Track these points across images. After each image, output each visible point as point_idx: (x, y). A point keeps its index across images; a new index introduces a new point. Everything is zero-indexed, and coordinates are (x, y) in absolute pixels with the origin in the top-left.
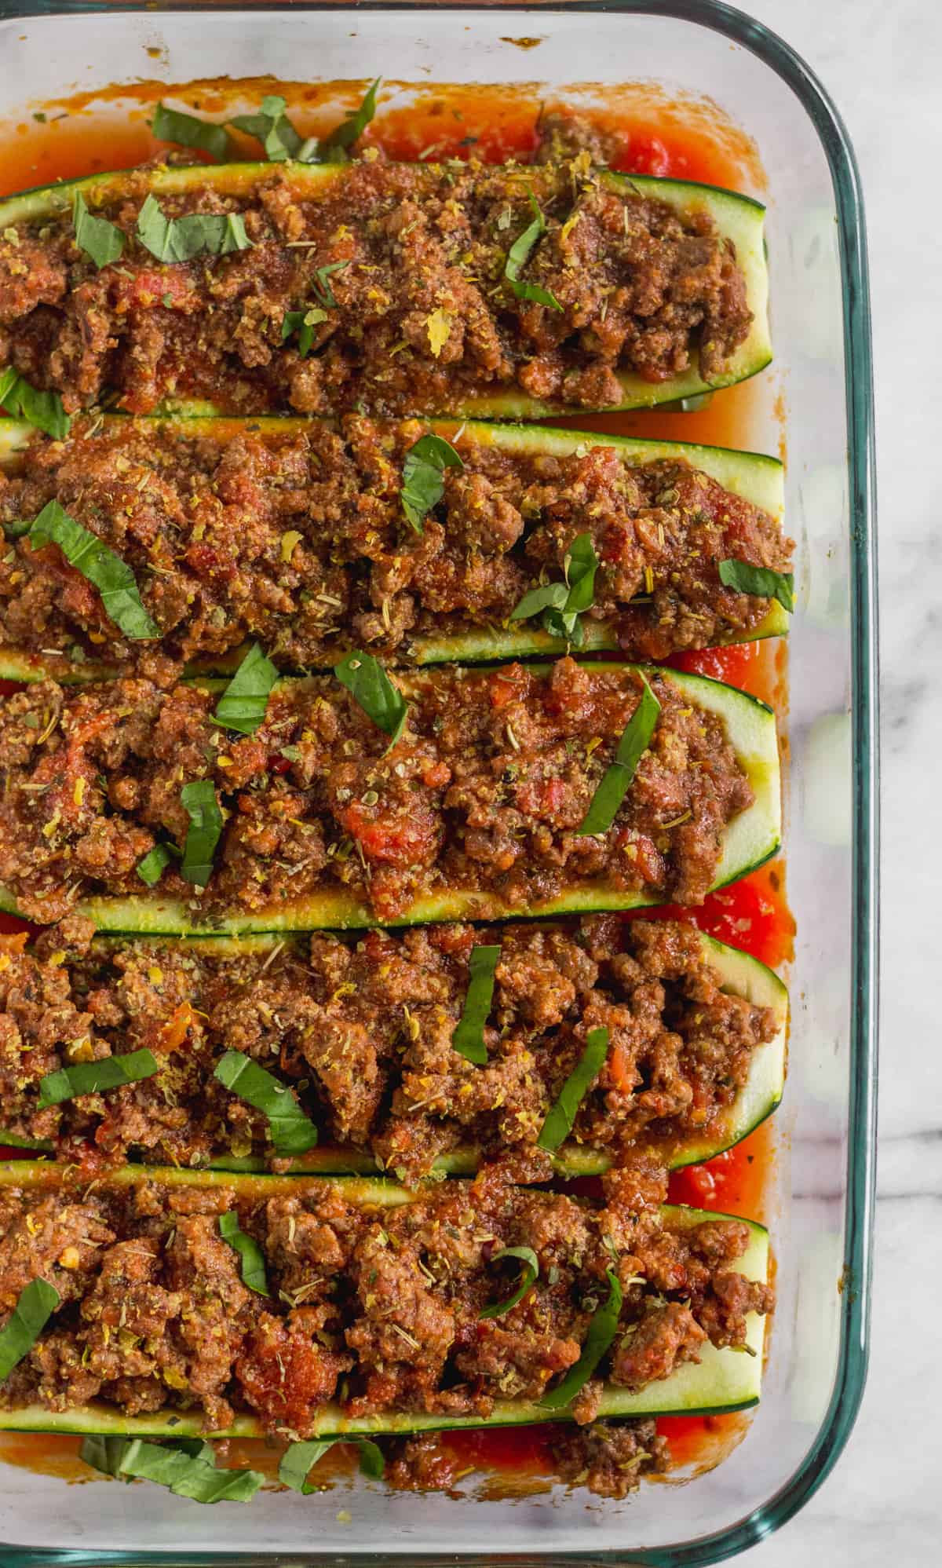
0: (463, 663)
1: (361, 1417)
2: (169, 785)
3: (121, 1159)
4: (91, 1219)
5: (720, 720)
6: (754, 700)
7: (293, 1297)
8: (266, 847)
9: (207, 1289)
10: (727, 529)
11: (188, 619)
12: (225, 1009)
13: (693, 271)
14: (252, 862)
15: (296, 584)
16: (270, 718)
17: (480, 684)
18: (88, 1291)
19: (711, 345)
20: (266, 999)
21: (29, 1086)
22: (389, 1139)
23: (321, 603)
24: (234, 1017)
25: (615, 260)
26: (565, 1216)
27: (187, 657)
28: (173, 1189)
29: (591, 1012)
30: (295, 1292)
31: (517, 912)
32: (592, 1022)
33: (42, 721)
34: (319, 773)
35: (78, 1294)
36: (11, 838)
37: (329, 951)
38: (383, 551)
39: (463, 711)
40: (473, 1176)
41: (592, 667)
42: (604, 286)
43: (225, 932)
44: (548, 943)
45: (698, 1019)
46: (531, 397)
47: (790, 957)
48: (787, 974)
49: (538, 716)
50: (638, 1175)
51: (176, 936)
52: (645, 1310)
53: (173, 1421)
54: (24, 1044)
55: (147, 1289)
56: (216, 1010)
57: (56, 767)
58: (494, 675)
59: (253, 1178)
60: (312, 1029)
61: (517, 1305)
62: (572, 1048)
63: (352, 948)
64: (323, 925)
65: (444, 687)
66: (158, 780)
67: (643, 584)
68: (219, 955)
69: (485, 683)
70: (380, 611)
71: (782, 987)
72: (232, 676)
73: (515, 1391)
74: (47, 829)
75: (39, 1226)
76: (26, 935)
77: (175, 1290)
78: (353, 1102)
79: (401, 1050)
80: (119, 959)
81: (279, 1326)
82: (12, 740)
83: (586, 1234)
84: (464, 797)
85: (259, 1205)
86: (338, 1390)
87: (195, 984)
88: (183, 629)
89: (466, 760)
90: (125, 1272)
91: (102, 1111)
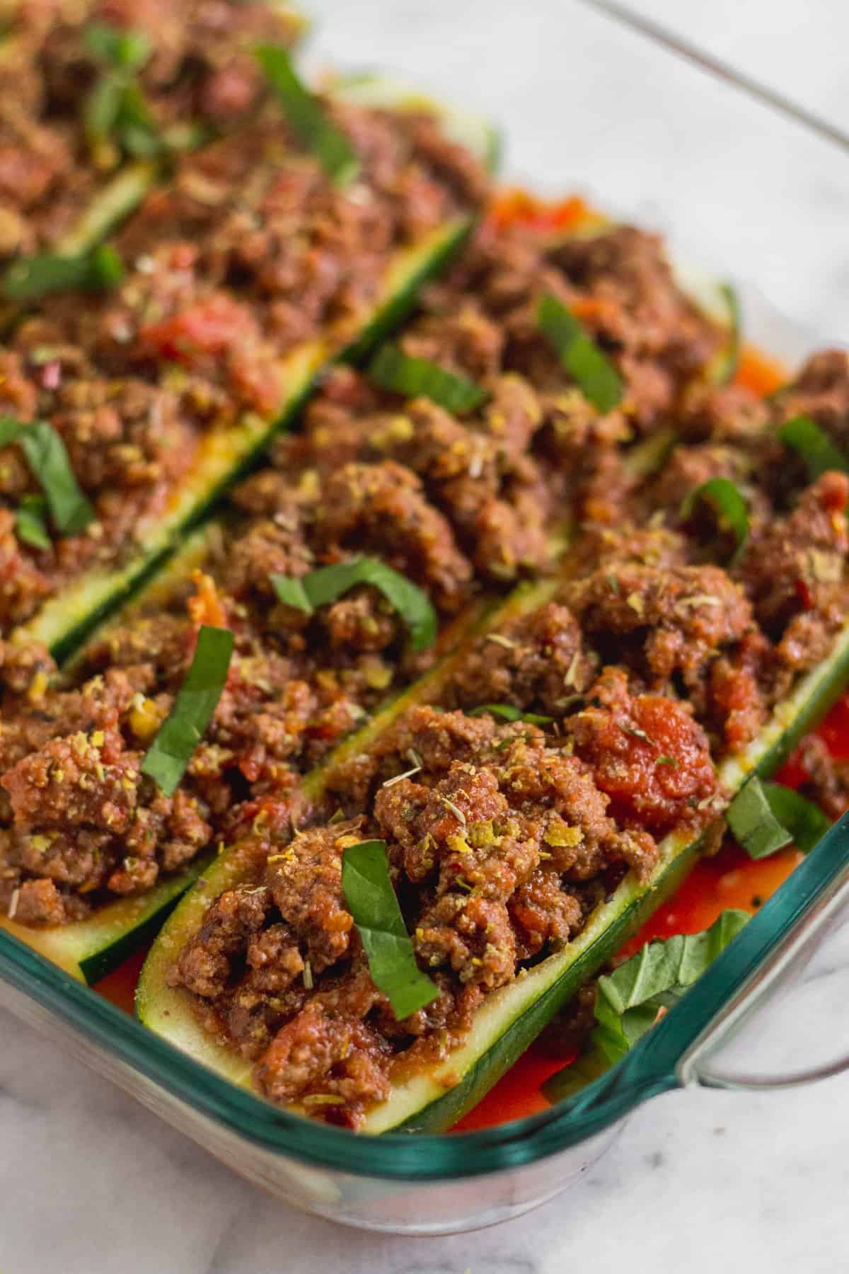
1: (750, 742)
3: (293, 777)
7: (573, 689)
9: (495, 743)
14: (113, 450)
30: (569, 684)
37: (256, 488)
60: (319, 510)
81: (593, 710)
84: (223, 249)
90: (411, 802)
91: (227, 755)
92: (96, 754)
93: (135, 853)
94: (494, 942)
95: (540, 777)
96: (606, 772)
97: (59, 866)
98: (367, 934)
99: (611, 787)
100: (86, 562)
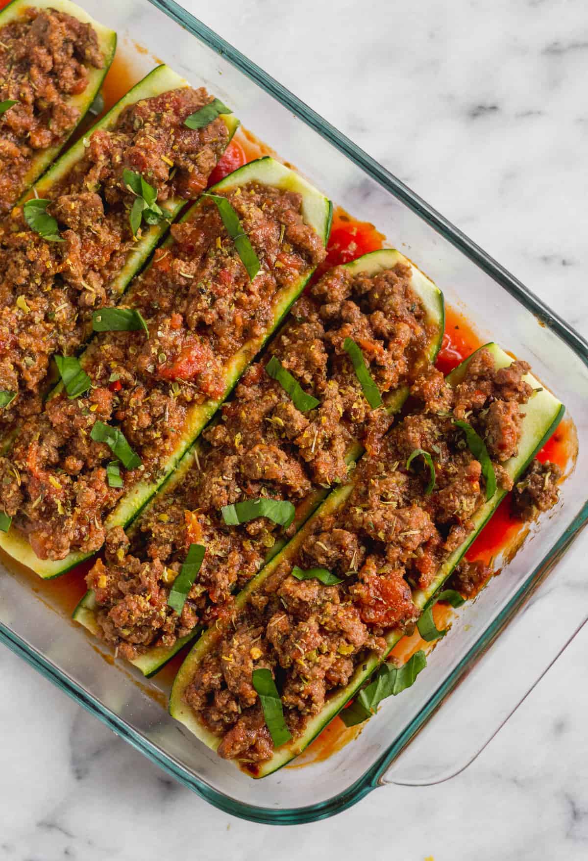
0: (138, 273)
1: (430, 584)
2: (84, 442)
3: (232, 598)
4: (246, 632)
5: (254, 183)
6: (257, 160)
7: (353, 569)
8: (147, 421)
9: (318, 603)
10: (173, 109)
11: (19, 376)
12: (202, 498)
13: (48, 32)
14: (148, 433)
15: (42, 316)
16: (92, 376)
17: (153, 272)
18: (277, 657)
19: (87, 52)
20: (212, 476)
21: (166, 612)
22: (318, 472)
23: (60, 311)
24: (210, 496)
25: (15, 63)
26: (415, 425)
27: (35, 391)
28: (263, 586)
29: (335, 340)
30: (351, 567)
31: (265, 337)
32: (339, 343)
33: (11, 476)
34: (133, 372)
35: (275, 663)
36: (51, 531)
37: (215, 434)
38: (59, 264)
39: (158, 289)
40: (365, 451)
41: (184, 219)
42: (23, 78)
43: (170, 471)
44: (289, 335)
45: (377, 296)
46: (45, 149)
47: (383, 238)
48: (389, 245)
49: (186, 258)
50: (423, 378)
51: (154, 495)
52: (483, 421)
53: (364, 668)
54: (145, 597)
55: (297, 630)
56: (200, 502)
57: (37, 485)
58: (154, 263)
59: (287, 547)
60: (242, 466)
61: (436, 476)
62: (343, 361)
63: (222, 422)
64: (201, 426)
65: (141, 290)
66: (78, 445)
67: (167, 164)
68: (178, 484)
69: (154, 270)
70: (85, 289)
71: (393, 250)
72: (61, 378)
73: (472, 506)
74: (60, 511)
75: (231, 656)
76: (99, 559)
77: (308, 618)
78: (288, 474)
79: (283, 436)
80: (143, 528)
81: (360, 585)
82: (9, 496)
83: (430, 421)
84: (195, 317)
85: (301, 554)
86: (410, 584)
87: (181, 504)
88: (22, 383)
89: (180, 304)
90: (281, 634)
91: (204, 589)
92: (148, 605)
93: (166, 633)
94: (316, 703)
95: (337, 626)
96: (365, 615)
97: (134, 638)
98: (263, 697)
99: (367, 622)
100: (138, 480)
